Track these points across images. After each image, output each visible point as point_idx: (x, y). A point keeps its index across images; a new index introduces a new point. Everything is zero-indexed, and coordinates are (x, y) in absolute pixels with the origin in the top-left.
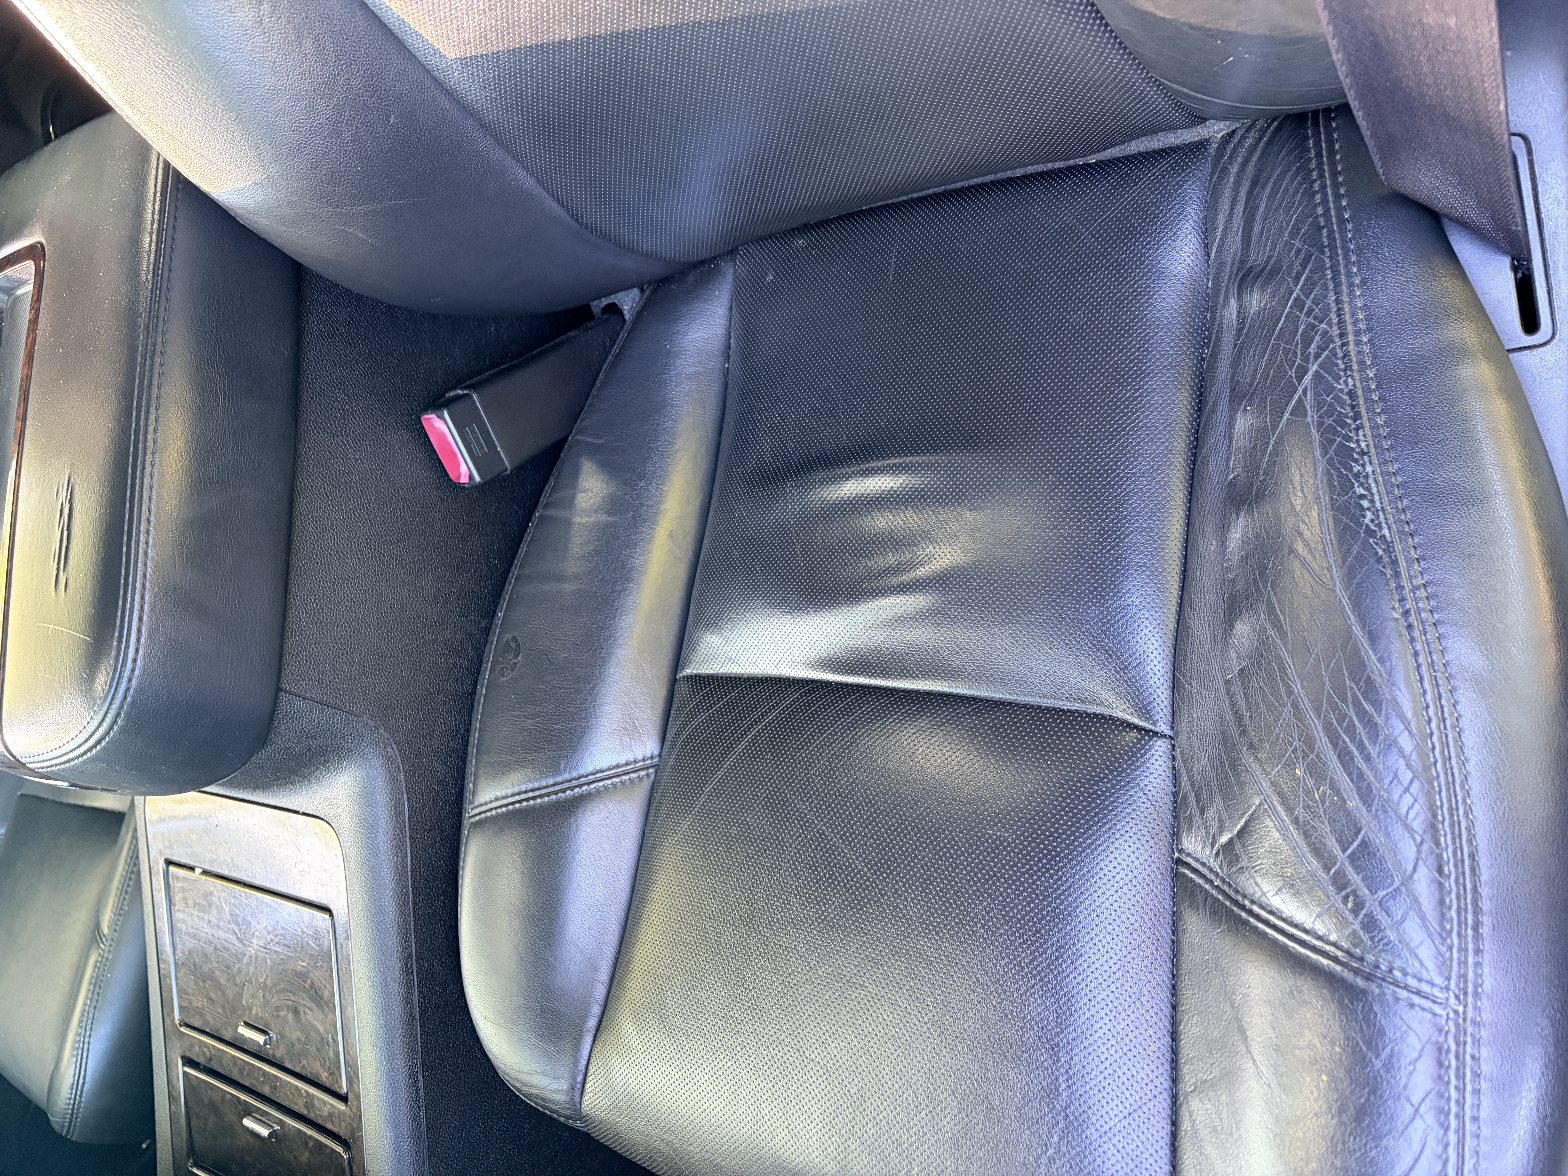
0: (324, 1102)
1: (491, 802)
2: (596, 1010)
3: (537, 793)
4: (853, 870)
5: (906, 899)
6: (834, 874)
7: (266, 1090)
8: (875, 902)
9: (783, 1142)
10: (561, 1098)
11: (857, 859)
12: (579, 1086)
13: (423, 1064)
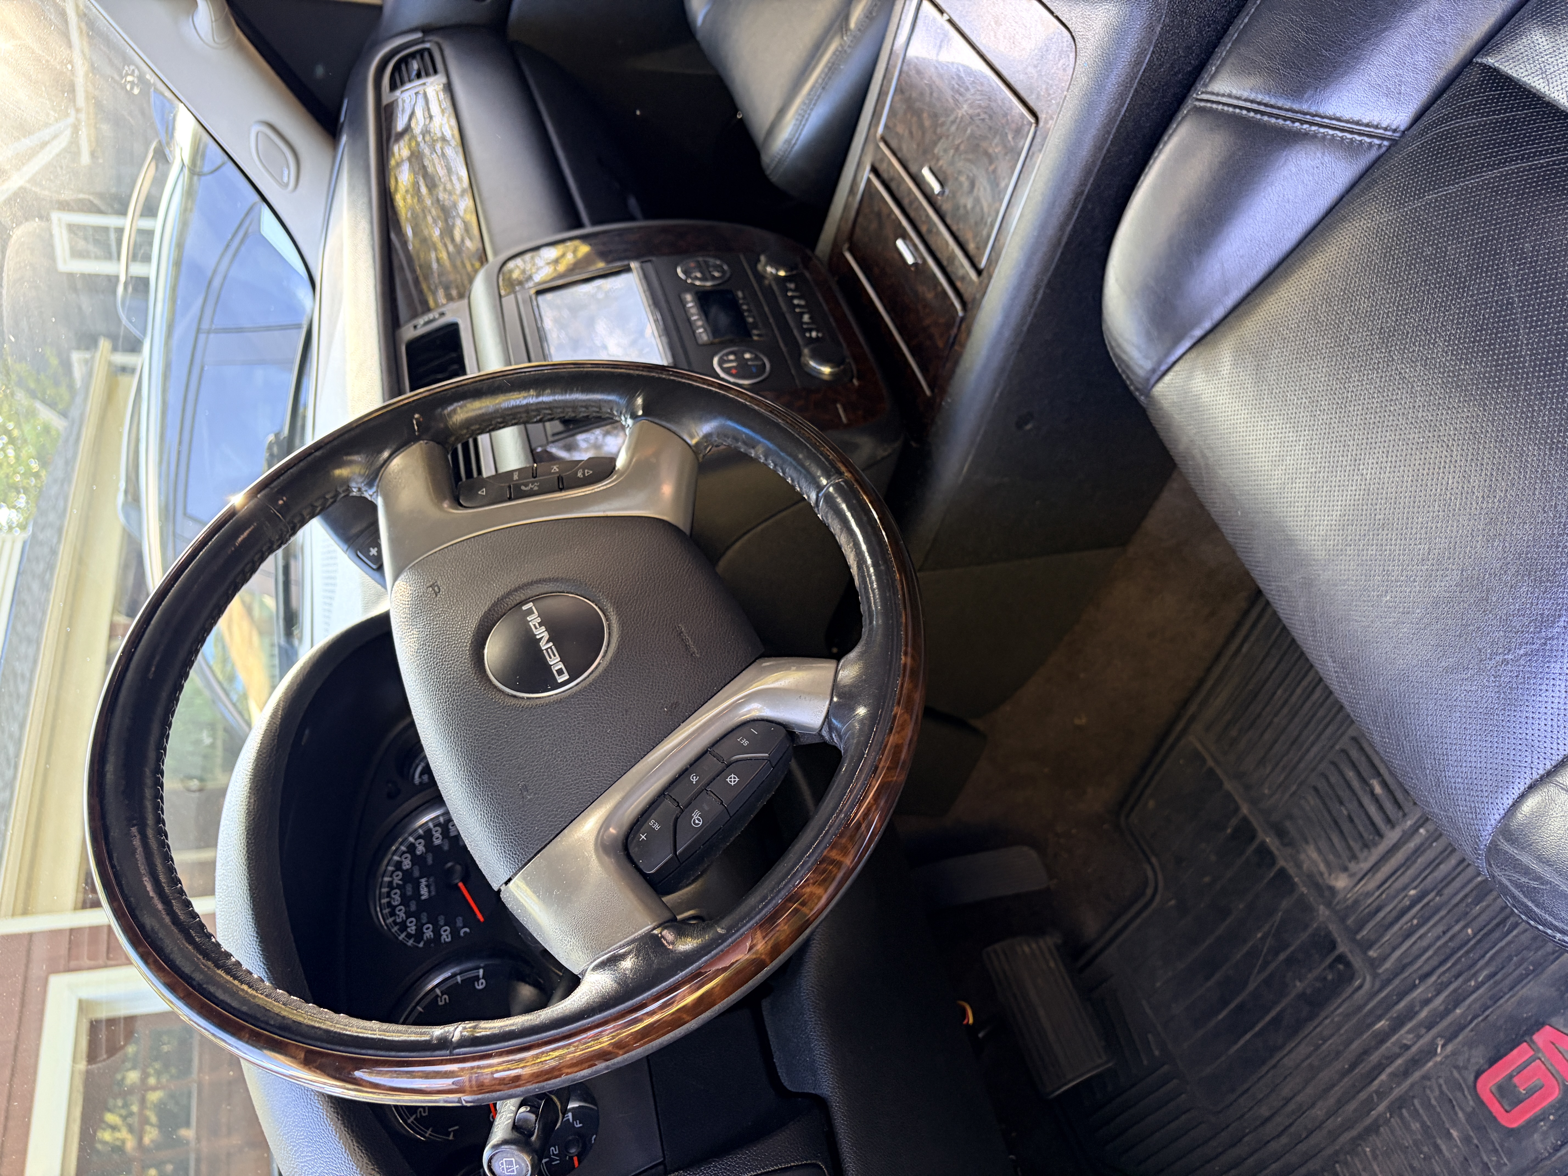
0: (962, 266)
1: (1223, 95)
2: (1207, 325)
3: (1268, 110)
4: (1515, 352)
5: (1545, 405)
6: (1494, 344)
7: (924, 229)
8: (1514, 390)
9: (1296, 514)
10: (1141, 373)
11: (1527, 345)
12: (1159, 373)
13: (1049, 282)
